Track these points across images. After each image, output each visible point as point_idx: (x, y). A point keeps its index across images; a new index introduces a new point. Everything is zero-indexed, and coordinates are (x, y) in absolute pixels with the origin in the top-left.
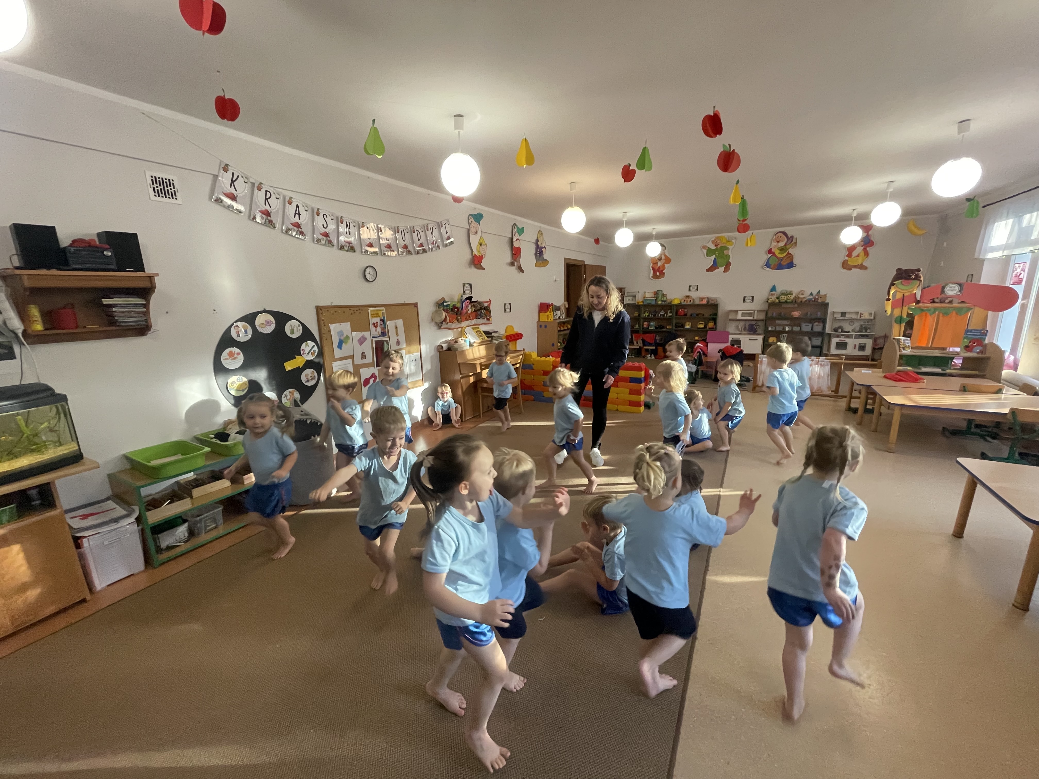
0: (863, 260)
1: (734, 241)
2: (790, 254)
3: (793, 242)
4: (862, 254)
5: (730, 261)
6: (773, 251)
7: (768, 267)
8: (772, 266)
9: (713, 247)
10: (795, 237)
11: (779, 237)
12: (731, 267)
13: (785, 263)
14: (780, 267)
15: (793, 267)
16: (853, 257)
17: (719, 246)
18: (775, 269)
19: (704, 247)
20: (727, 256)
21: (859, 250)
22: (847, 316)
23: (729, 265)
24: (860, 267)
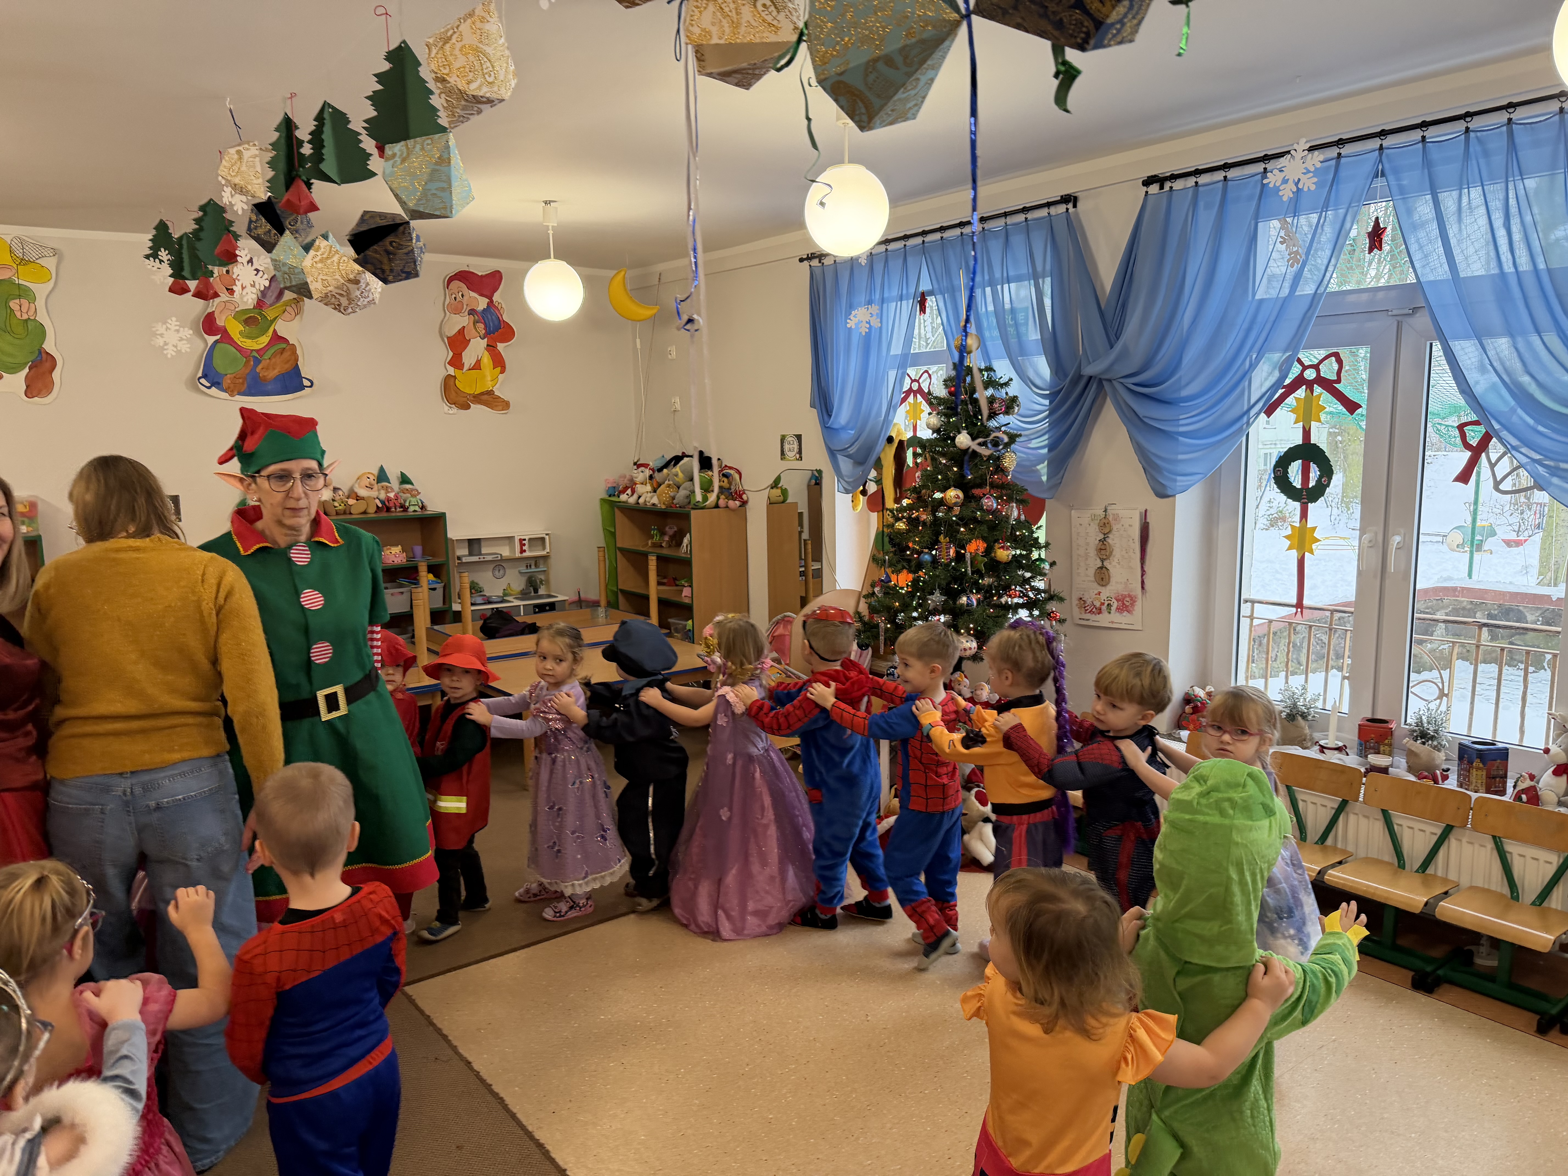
0: (495, 379)
1: (49, 263)
2: (285, 340)
3: (286, 298)
4: (487, 360)
5: (49, 346)
6: (220, 322)
7: (215, 383)
8: (226, 382)
12: (56, 375)
13: (272, 374)
14: (255, 386)
15: (302, 387)
16: (466, 367)
18: (240, 394)
20: (31, 325)
21: (477, 348)
22: (484, 551)
23: (48, 365)
24: (488, 399)
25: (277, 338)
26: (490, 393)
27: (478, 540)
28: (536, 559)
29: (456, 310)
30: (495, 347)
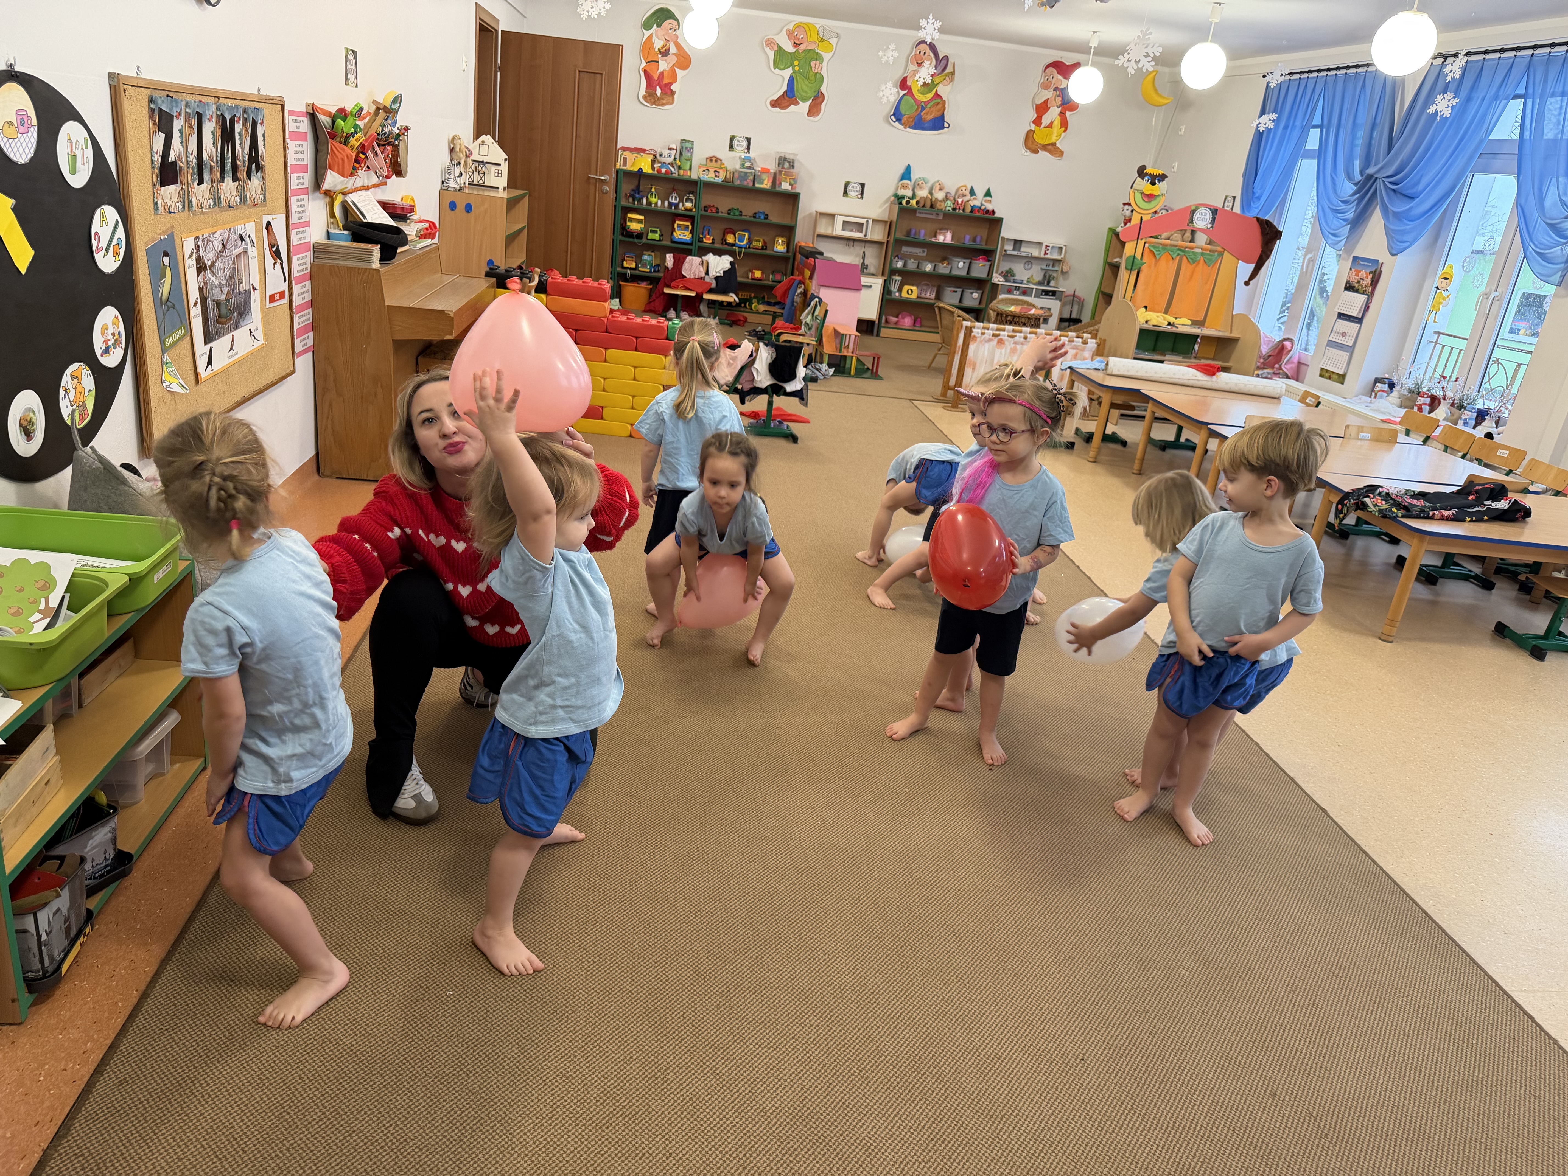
0: (1059, 136)
1: (834, 41)
2: (941, 97)
3: (947, 71)
4: (1057, 123)
5: (823, 89)
6: (909, 83)
7: (898, 120)
8: (904, 119)
9: (789, 48)
10: (951, 61)
11: (922, 53)
12: (823, 105)
13: (930, 117)
14: (918, 124)
15: (943, 127)
16: (1043, 126)
17: (802, 47)
18: (910, 127)
19: (770, 43)
20: (818, 76)
21: (1053, 114)
22: (1023, 249)
23: (821, 99)
24: (1052, 149)
25: (937, 96)
26: (1054, 144)
27: (1021, 241)
28: (1055, 262)
29: (1045, 86)
30: (1065, 114)
